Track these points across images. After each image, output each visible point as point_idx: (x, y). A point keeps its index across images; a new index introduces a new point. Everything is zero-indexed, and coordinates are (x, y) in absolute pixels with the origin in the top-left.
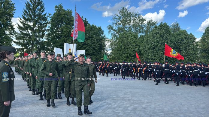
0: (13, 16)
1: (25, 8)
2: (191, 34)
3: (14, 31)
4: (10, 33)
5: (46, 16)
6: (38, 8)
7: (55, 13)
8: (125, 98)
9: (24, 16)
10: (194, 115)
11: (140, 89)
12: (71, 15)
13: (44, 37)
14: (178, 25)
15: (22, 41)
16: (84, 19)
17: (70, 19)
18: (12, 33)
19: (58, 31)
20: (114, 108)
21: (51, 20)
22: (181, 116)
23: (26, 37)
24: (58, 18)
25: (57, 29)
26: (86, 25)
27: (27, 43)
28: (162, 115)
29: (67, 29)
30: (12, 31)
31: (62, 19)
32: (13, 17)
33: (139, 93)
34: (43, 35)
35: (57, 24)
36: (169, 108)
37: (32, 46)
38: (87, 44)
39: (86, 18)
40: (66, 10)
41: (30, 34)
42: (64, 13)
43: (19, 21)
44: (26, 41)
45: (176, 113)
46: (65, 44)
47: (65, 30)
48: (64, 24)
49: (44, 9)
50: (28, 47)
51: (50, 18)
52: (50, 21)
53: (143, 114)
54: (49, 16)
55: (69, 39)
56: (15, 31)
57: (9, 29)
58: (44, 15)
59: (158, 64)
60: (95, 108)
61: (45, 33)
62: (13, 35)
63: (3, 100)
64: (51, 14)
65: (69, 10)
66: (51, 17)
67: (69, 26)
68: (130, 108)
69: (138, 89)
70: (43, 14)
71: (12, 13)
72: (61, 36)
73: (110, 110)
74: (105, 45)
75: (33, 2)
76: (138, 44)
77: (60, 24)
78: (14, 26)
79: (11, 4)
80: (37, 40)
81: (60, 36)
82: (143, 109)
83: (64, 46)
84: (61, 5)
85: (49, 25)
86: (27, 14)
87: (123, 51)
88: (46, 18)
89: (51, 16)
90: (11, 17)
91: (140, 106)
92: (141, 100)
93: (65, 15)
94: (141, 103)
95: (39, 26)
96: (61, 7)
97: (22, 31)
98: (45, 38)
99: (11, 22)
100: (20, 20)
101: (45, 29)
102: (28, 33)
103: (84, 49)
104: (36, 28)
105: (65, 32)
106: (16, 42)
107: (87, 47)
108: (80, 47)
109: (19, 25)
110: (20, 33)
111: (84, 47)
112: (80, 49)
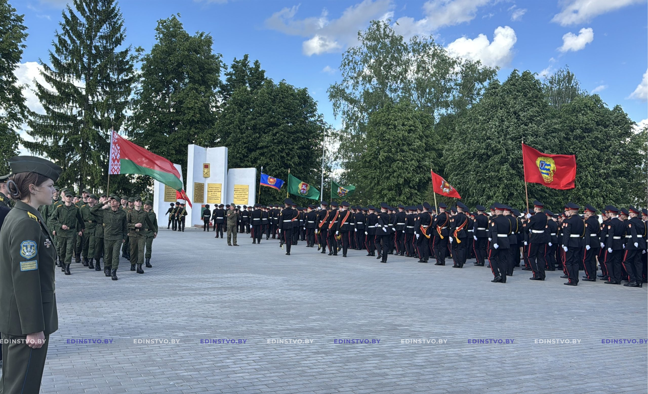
0: (21, 56)
1: (61, 31)
2: (617, 108)
3: (23, 108)
4: (10, 113)
5: (128, 58)
6: (105, 29)
7: (156, 46)
8: (399, 325)
9: (56, 55)
10: (639, 383)
11: (448, 296)
12: (210, 50)
13: (122, 128)
14: (569, 78)
15: (50, 141)
16: (251, 65)
17: (206, 66)
18: (16, 114)
19: (168, 106)
20: (365, 359)
21: (143, 69)
22: (594, 384)
23: (65, 128)
24: (165, 64)
25: (164, 98)
26: (259, 84)
27: (68, 148)
28: (527, 381)
29: (196, 98)
30: (17, 109)
31: (180, 65)
32: (18, 61)
33: (446, 309)
34: (120, 118)
35: (162, 81)
36: (551, 359)
37: (83, 156)
38: (262, 148)
39: (257, 62)
40: (192, 34)
41: (75, 117)
42: (187, 44)
43: (42, 73)
44: (65, 140)
45: (576, 374)
46: (191, 148)
47: (189, 102)
48: (187, 80)
49: (121, 35)
50: (70, 159)
51: (140, 64)
52: (140, 72)
53: (465, 381)
54: (137, 57)
55: (203, 130)
56: (25, 107)
57: (9, 100)
58: (122, 53)
59: (506, 213)
60: (304, 359)
61: (124, 112)
62: (19, 120)
63: (23, 330)
64: (143, 50)
65: (201, 35)
66: (142, 60)
67: (203, 88)
68: (419, 360)
69: (440, 296)
70: (118, 50)
71: (17, 49)
72: (177, 123)
73: (353, 365)
74: (322, 152)
75: (87, 10)
76: (435, 147)
77: (171, 83)
78: (23, 92)
79: (13, 17)
80: (100, 137)
81: (172, 121)
82: (464, 364)
83: (185, 154)
84: (177, 17)
85: (138, 86)
86: (67, 49)
87: (385, 168)
88: (127, 62)
89: (143, 55)
90: (14, 62)
91: (451, 351)
92: (453, 334)
93: (189, 50)
94: (456, 342)
95: (105, 91)
96: (177, 25)
97: (51, 107)
98: (126, 130)
99: (15, 79)
100: (43, 70)
101: (127, 98)
102: (69, 114)
103: (252, 163)
104: (97, 97)
105: (188, 108)
106: (31, 143)
107: (260, 158)
108: (241, 159)
109: (40, 85)
110: (46, 114)
111: (251, 158)
112: (240, 165)
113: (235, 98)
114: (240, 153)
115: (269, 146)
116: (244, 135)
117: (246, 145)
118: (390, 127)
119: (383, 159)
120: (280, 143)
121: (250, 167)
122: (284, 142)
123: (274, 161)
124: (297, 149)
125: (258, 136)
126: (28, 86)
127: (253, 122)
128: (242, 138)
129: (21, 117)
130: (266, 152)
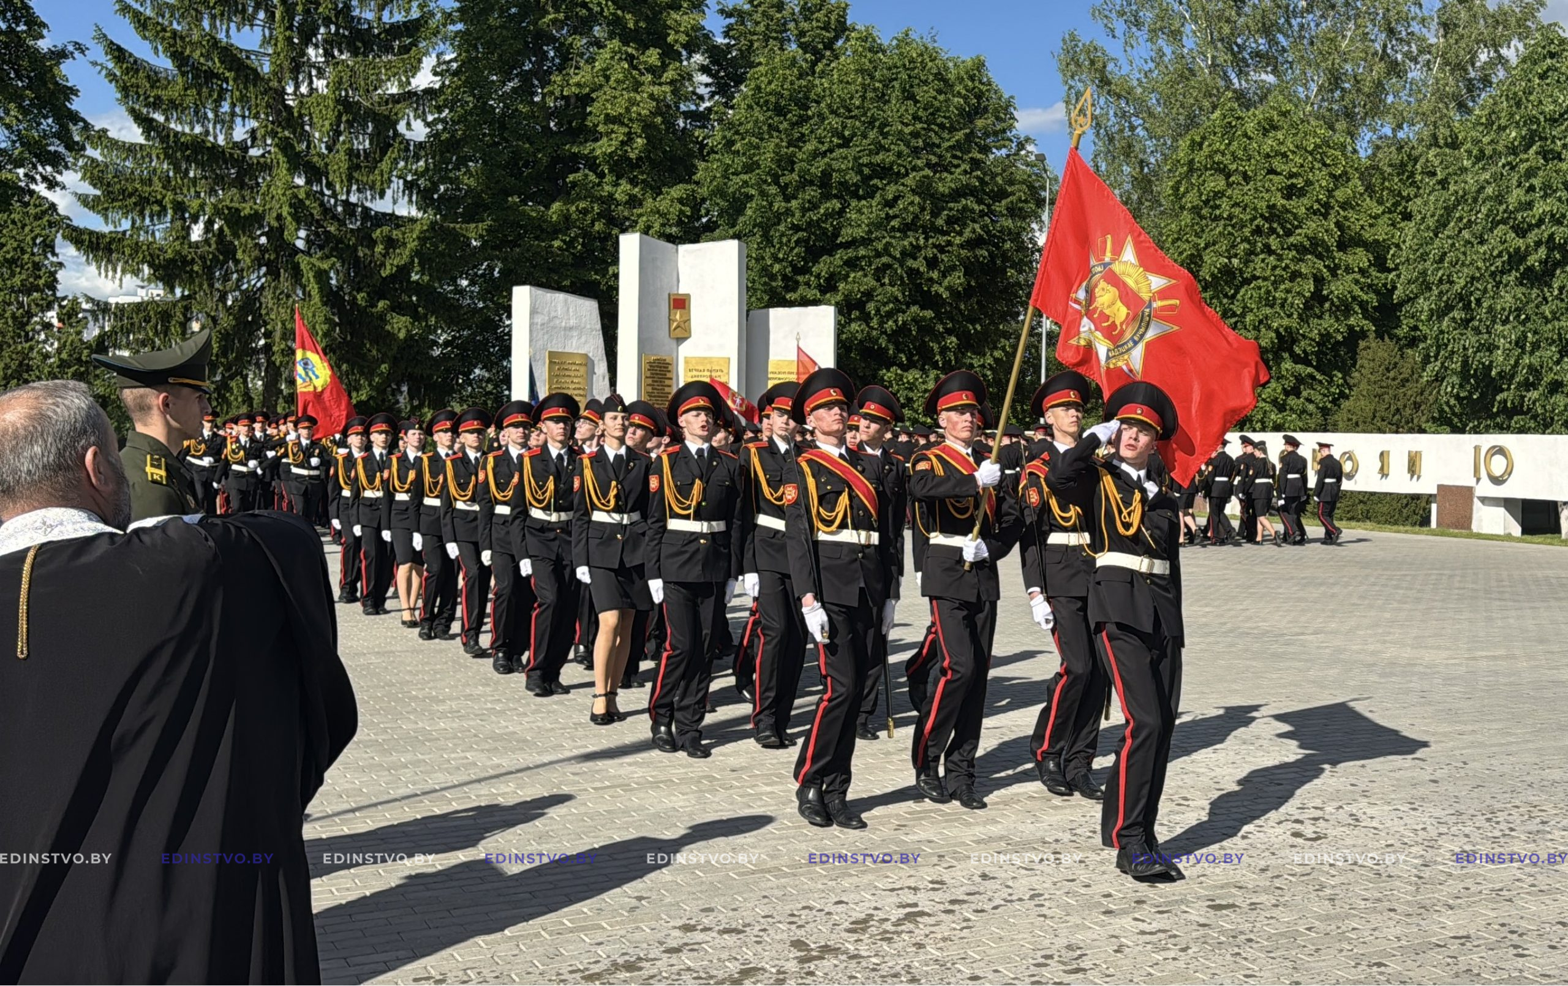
3: (67, 119)
15: (160, 231)
27: (221, 249)
30: (48, 124)
37: (273, 275)
38: (852, 243)
41: (243, 147)
44: (209, 224)
46: (629, 244)
47: (611, 101)
48: (600, 32)
56: (75, 117)
62: (56, 161)
76: (1367, 235)
77: (550, 38)
78: (65, 67)
97: (159, 117)
98: (411, 186)
99: (36, 25)
101: (409, 83)
102: (221, 140)
103: (823, 292)
104: (311, 82)
105: (609, 119)
106: (100, 236)
107: (847, 276)
108: (785, 278)
109: (119, 49)
110: (141, 140)
111: (818, 276)
112: (784, 298)
113: (758, 88)
114: (782, 260)
115: (877, 238)
116: (794, 203)
117: (800, 234)
118: (1232, 179)
119: (1212, 275)
120: (906, 228)
121: (815, 303)
122: (922, 226)
123: (891, 284)
124: (962, 246)
125: (839, 205)
126: (80, 48)
127: (821, 164)
128: (789, 212)
129: (61, 149)
130: (864, 257)
